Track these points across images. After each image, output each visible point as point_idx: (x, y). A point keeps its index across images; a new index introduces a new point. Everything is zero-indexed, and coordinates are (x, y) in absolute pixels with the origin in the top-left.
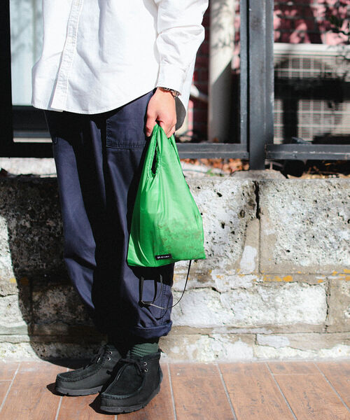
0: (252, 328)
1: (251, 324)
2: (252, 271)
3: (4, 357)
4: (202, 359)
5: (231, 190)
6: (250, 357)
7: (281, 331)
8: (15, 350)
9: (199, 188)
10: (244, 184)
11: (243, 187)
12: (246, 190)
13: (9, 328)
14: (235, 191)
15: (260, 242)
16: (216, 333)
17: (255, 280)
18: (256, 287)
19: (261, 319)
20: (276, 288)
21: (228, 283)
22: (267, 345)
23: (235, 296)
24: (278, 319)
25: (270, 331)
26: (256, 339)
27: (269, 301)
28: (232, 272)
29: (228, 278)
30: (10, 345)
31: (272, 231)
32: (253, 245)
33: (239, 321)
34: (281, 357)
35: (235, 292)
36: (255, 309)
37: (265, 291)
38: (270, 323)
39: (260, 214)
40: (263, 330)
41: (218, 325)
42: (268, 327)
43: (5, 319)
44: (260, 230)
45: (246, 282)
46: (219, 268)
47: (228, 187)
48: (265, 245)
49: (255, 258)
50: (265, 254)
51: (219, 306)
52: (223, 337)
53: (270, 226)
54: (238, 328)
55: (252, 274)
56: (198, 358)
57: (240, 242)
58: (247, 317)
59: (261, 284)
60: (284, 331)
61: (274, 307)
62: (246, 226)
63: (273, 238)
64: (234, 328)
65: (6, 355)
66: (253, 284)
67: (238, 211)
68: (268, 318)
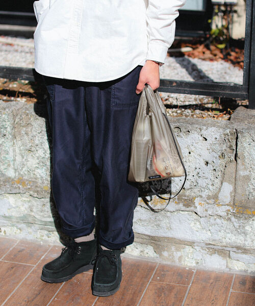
0: (225, 247)
1: (224, 244)
2: (227, 203)
3: (42, 239)
4: (186, 263)
5: (214, 137)
6: (224, 268)
7: (249, 252)
8: (50, 236)
9: (189, 131)
10: (226, 133)
11: (225, 135)
12: (227, 137)
13: (44, 221)
14: (218, 137)
15: (235, 180)
16: (197, 246)
17: (229, 210)
18: (230, 216)
19: (233, 241)
20: (246, 219)
21: (206, 210)
22: (238, 260)
23: (212, 220)
24: (246, 243)
25: (240, 251)
26: (229, 254)
27: (239, 228)
28: (212, 201)
29: (207, 206)
30: (46, 232)
31: (247, 173)
32: (230, 182)
33: (215, 240)
34: (249, 271)
35: (212, 218)
36: (228, 233)
37: (236, 220)
38: (239, 245)
39: (237, 158)
40: (235, 249)
41: (199, 241)
42: (238, 248)
43: (42, 214)
44: (236, 171)
45: (222, 211)
46: (201, 197)
47: (213, 133)
48: (239, 183)
49: (231, 193)
50: (239, 191)
51: (199, 227)
52: (203, 250)
53: (245, 169)
54: (214, 245)
55: (228, 205)
56: (183, 262)
57: (220, 178)
58: (221, 238)
59: (234, 214)
60: (252, 252)
61: (244, 233)
62: (226, 166)
63: (247, 178)
64: (211, 244)
65: (43, 238)
66: (227, 214)
67: (219, 154)
68: (239, 241)
